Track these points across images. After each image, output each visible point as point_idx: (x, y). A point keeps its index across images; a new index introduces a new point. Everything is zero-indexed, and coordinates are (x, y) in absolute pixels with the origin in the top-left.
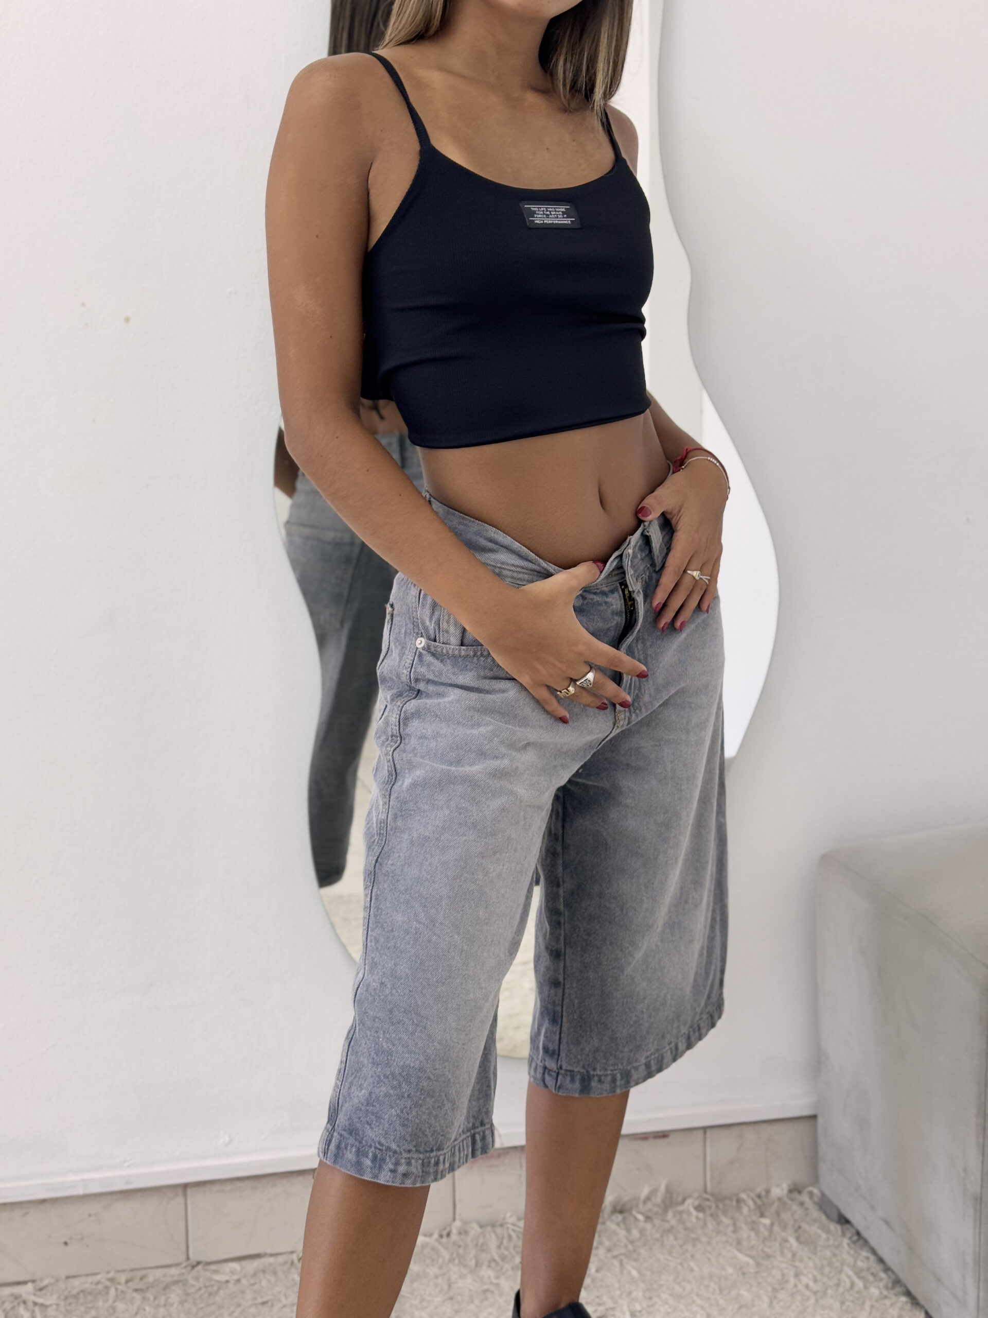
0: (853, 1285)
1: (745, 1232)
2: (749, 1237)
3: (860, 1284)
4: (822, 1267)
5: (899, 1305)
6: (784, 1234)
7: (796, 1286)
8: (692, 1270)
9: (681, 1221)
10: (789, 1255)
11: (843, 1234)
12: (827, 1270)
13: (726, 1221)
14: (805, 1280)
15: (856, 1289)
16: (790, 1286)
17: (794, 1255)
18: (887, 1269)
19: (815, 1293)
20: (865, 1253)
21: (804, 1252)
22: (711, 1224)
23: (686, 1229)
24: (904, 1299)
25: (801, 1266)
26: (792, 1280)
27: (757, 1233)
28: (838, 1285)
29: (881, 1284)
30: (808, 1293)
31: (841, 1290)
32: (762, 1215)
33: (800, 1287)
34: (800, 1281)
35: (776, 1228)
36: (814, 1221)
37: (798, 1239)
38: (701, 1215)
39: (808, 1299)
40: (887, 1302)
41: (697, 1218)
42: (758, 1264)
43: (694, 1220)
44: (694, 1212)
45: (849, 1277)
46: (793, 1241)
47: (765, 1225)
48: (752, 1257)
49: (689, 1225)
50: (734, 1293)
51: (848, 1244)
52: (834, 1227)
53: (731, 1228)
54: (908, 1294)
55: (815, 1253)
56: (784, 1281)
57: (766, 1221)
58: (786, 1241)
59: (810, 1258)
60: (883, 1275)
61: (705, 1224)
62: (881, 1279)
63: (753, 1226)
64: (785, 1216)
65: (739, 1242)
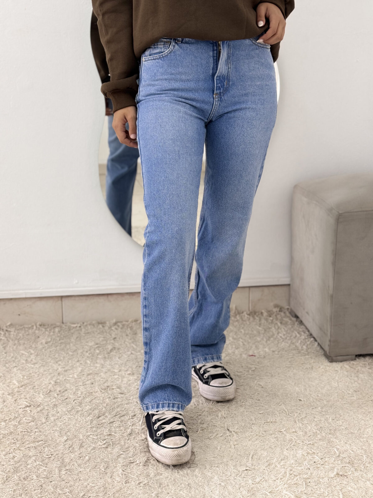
0: (296, 336)
1: (263, 321)
2: (264, 323)
3: (298, 335)
4: (287, 331)
5: (310, 341)
6: (276, 322)
7: (277, 336)
8: (241, 332)
9: (242, 318)
10: (277, 327)
11: (297, 321)
12: (289, 331)
13: (257, 318)
14: (280, 335)
15: (297, 337)
16: (275, 336)
17: (279, 328)
18: (309, 331)
19: (282, 338)
20: (303, 326)
21: (283, 327)
22: (251, 319)
23: (242, 320)
24: (312, 339)
25: (280, 331)
26: (276, 335)
27: (267, 322)
28: (291, 336)
29: (306, 335)
30: (280, 338)
31: (292, 337)
32: (270, 317)
33: (278, 337)
34: (279, 335)
35: (274, 320)
36: (288, 317)
37: (281, 323)
38: (248, 316)
39: (280, 340)
40: (307, 340)
41: (247, 317)
42: (265, 330)
43: (246, 318)
44: (246, 316)
45: (295, 334)
46: (279, 324)
47: (271, 320)
48: (264, 328)
49: (244, 319)
50: (255, 338)
51: (298, 324)
52: (294, 319)
53: (258, 321)
54: (314, 338)
55: (286, 327)
56: (273, 335)
57: (271, 318)
58: (277, 324)
59: (284, 329)
60: (307, 332)
61: (249, 319)
62: (306, 334)
63: (266, 320)
64: (279, 317)
65: (260, 324)
